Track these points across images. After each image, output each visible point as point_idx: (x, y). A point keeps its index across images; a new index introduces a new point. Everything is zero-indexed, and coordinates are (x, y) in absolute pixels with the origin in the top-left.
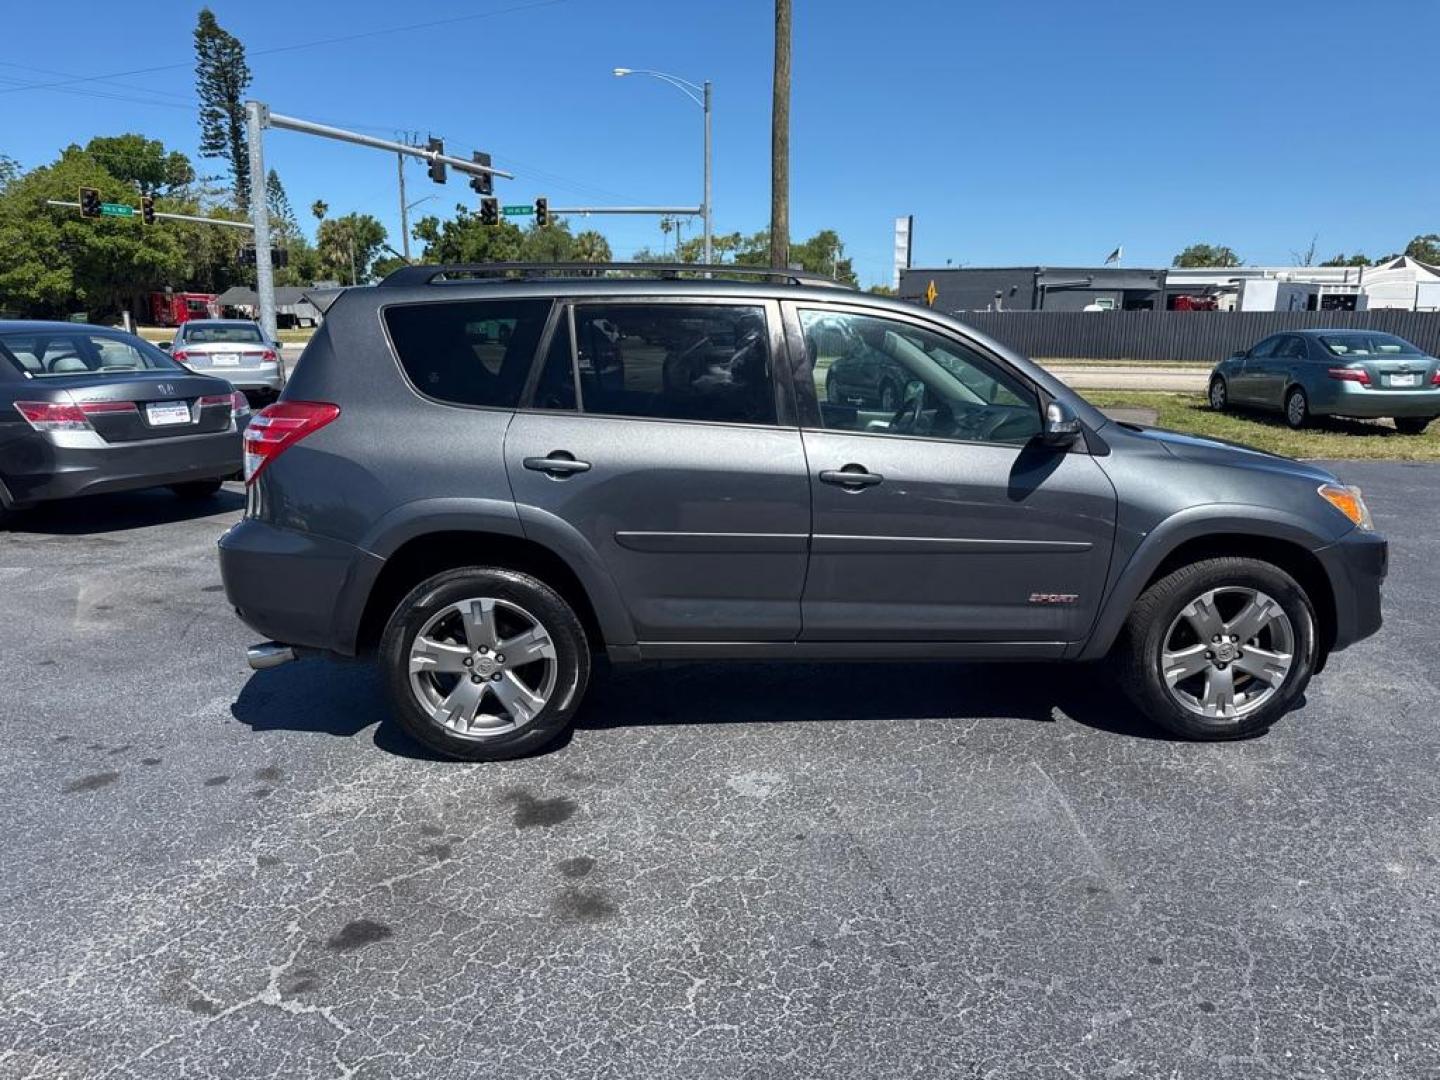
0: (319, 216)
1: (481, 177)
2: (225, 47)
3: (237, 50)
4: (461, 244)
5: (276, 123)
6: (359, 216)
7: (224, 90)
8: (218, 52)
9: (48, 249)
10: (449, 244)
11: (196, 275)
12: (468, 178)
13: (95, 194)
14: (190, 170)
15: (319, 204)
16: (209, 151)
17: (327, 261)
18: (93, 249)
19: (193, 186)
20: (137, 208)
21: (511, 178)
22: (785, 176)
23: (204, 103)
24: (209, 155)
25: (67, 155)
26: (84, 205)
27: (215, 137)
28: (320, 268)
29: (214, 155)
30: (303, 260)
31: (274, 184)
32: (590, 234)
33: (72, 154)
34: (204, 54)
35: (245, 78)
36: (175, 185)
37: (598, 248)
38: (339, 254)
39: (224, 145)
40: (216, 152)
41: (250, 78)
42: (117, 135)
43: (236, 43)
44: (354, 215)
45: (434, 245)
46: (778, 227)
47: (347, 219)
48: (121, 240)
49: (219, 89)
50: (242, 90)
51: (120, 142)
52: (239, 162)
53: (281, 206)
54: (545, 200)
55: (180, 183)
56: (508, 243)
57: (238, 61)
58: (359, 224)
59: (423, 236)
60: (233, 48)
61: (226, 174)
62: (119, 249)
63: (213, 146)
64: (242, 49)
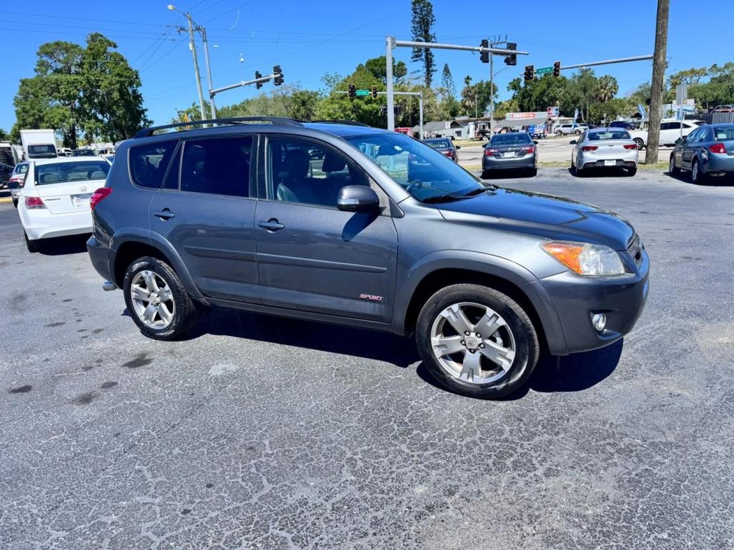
0: (468, 83)
1: (509, 56)
2: (424, 7)
3: (429, 7)
4: (532, 91)
5: (398, 45)
6: (485, 81)
7: (423, 28)
8: (421, 10)
9: (347, 113)
10: (527, 91)
11: (404, 119)
12: (504, 58)
13: (354, 86)
14: (406, 69)
15: (468, 78)
16: (416, 59)
17: (464, 106)
18: (364, 111)
19: (406, 77)
20: (370, 91)
21: (527, 54)
22: (664, 32)
23: (414, 36)
24: (415, 61)
25: (358, 69)
26: (349, 92)
27: (418, 52)
28: (461, 110)
29: (417, 60)
30: (453, 107)
31: (447, 70)
32: (606, 77)
33: (360, 68)
34: (415, 12)
35: (432, 21)
36: (399, 77)
37: (610, 84)
38: (470, 102)
39: (421, 55)
40: (418, 58)
41: (435, 20)
42: (377, 57)
43: (429, 4)
44: (482, 82)
45: (518, 93)
46: (657, 64)
47: (478, 84)
48: (375, 106)
49: (421, 28)
50: (430, 27)
51: (378, 60)
52: (427, 62)
53: (449, 81)
54: (559, 63)
55: (401, 75)
56: (559, 87)
57: (429, 12)
58: (484, 86)
59: (513, 89)
60: (428, 7)
61: (421, 69)
62: (374, 110)
63: (416, 56)
64: (431, 7)
